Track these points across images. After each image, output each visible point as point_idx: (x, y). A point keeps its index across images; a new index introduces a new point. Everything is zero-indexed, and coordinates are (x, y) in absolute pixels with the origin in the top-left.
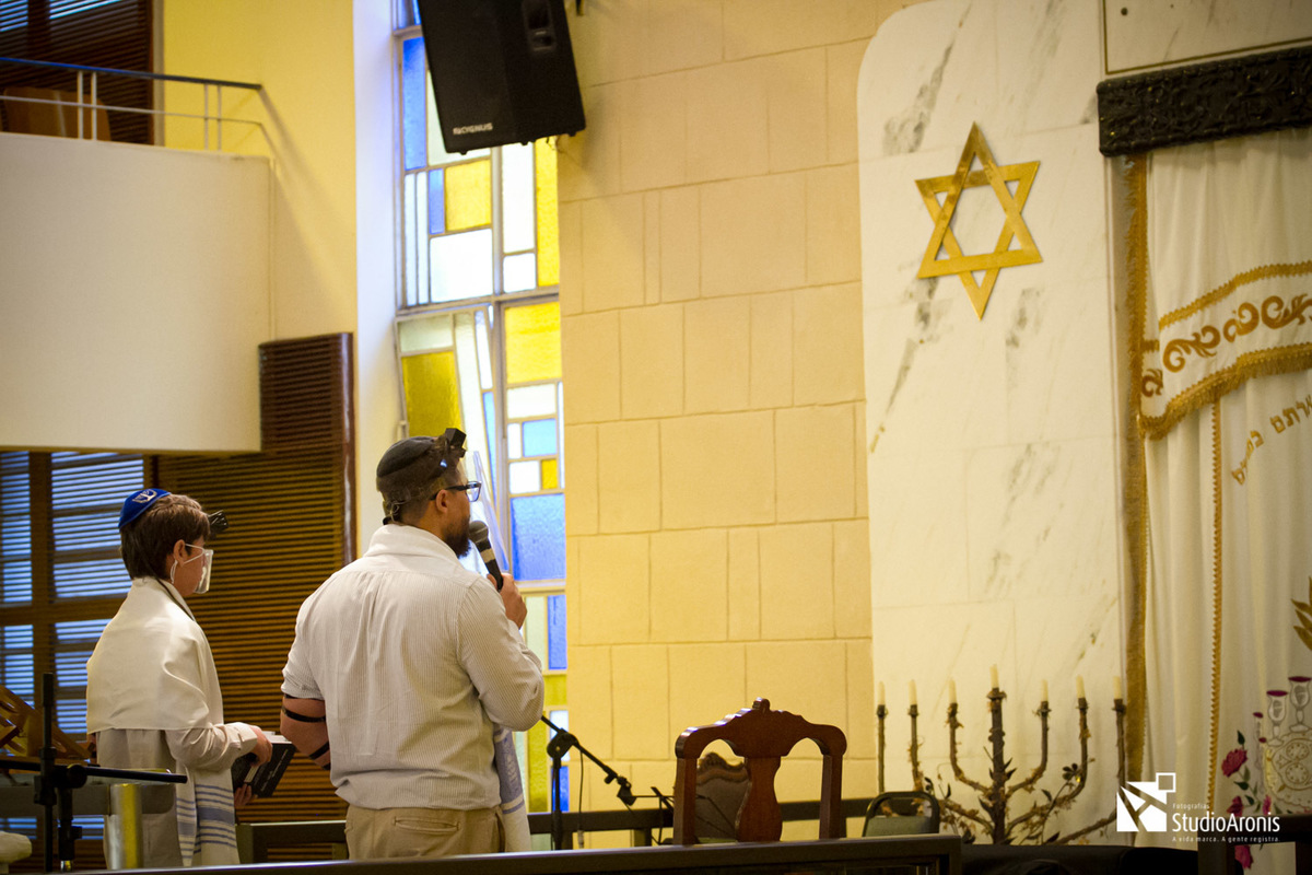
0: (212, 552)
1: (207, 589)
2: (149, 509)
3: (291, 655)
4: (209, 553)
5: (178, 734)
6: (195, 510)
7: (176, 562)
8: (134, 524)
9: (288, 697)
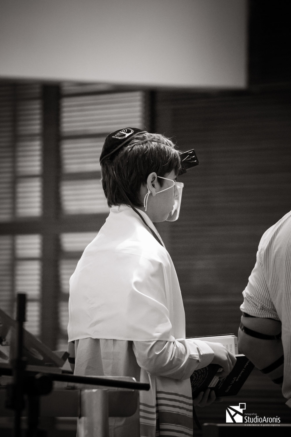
0: (182, 185)
1: (177, 218)
2: (126, 145)
3: (251, 279)
4: (180, 186)
5: (145, 345)
6: (167, 148)
7: (149, 192)
8: (112, 157)
9: (247, 315)
